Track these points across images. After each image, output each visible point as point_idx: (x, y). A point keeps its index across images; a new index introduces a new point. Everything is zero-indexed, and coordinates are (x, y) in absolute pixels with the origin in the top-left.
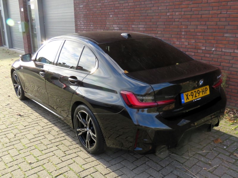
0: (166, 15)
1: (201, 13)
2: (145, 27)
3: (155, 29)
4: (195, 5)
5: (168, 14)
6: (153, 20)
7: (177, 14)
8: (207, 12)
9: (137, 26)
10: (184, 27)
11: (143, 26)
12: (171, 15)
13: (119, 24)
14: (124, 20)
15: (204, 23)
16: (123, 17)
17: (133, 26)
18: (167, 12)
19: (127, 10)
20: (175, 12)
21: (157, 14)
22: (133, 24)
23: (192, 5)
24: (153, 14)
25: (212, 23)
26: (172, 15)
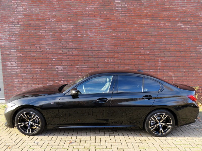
0: (104, 61)
1: (125, 60)
2: (88, 67)
3: (97, 68)
4: (122, 57)
5: (105, 60)
6: (94, 63)
7: (111, 60)
8: (129, 60)
9: (81, 67)
10: (116, 67)
11: (87, 67)
12: (107, 61)
13: (63, 65)
14: (68, 63)
15: (128, 65)
16: (67, 60)
17: (77, 67)
18: (105, 59)
19: (72, 56)
20: (110, 59)
21: (98, 60)
22: (77, 66)
23: (121, 57)
24: (95, 60)
25: (132, 65)
26: (109, 61)
